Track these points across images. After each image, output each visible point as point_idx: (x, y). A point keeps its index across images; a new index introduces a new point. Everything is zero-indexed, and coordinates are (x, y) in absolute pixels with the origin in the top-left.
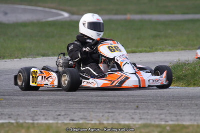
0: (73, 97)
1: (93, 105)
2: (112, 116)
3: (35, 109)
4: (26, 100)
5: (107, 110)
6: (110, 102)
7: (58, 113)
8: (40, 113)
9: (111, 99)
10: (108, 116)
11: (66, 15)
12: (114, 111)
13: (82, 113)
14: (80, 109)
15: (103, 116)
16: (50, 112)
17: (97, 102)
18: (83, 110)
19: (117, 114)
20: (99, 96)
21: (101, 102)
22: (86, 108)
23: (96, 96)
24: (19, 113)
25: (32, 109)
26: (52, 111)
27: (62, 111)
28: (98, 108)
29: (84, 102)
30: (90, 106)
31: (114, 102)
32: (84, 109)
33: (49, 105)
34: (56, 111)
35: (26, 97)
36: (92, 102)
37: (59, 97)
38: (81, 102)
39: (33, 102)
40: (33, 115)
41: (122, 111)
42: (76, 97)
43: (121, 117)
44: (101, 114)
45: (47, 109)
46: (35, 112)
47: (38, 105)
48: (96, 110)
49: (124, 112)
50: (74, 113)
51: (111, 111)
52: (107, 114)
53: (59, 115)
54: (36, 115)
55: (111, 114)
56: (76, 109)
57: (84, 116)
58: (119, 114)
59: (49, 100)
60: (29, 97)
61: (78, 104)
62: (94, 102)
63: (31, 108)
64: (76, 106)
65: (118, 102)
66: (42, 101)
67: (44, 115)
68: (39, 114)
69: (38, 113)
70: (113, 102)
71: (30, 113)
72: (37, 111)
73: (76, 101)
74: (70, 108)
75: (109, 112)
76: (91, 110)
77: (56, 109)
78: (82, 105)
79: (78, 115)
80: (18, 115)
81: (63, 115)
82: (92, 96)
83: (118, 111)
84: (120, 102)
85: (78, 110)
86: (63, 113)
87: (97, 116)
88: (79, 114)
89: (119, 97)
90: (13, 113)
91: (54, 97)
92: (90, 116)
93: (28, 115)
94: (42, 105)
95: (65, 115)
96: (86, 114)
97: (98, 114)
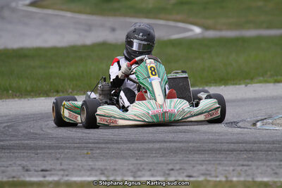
0: (195, 144)
1: (222, 156)
2: (246, 171)
3: (139, 162)
4: (129, 150)
5: (241, 163)
6: (246, 150)
7: (170, 167)
8: (146, 168)
9: (248, 147)
10: (241, 170)
11: (197, 30)
12: (250, 163)
13: (204, 167)
14: (203, 160)
15: (234, 170)
16: (160, 165)
17: (228, 151)
18: (206, 162)
19: (254, 168)
20: (232, 143)
21: (233, 151)
22: (211, 159)
23: (228, 143)
24: (116, 167)
25: (135, 162)
26: (163, 164)
27: (177, 163)
28: (228, 159)
29: (209, 151)
30: (218, 156)
31: (253, 151)
32: (209, 160)
33: (159, 155)
34: (168, 164)
35: (129, 145)
36: (220, 151)
37: (175, 144)
38: (205, 150)
39: (137, 152)
40: (134, 170)
41: (262, 163)
42: (199, 144)
43: (260, 171)
44: (231, 168)
45: (156, 162)
46: (139, 165)
47: (144, 156)
48: (226, 162)
49: (264, 165)
50: (194, 167)
51: (246, 163)
52: (241, 168)
53: (172, 170)
54: (139, 170)
55: (245, 168)
56: (197, 160)
57: (208, 171)
58: (257, 168)
59: (160, 149)
60: (133, 145)
61: (201, 154)
62: (224, 151)
63: (133, 161)
64: (197, 156)
65: (258, 151)
66: (151, 150)
67: (150, 170)
68: (143, 169)
69: (143, 166)
70: (250, 151)
71: (131, 167)
72: (141, 164)
73: (199, 151)
74: (188, 160)
75: (243, 165)
76: (218, 162)
77: (169, 162)
78: (207, 156)
79: (198, 170)
80: (115, 170)
81: (177, 170)
82: (222, 143)
83: (257, 163)
84: (261, 151)
85: (199, 162)
86: (178, 167)
87: (226, 170)
88: (200, 167)
89: (260, 143)
90: (108, 167)
91: (168, 144)
92: (215, 171)
93: (129, 169)
94: (149, 156)
95: (181, 169)
96: (209, 168)
97: (227, 168)
